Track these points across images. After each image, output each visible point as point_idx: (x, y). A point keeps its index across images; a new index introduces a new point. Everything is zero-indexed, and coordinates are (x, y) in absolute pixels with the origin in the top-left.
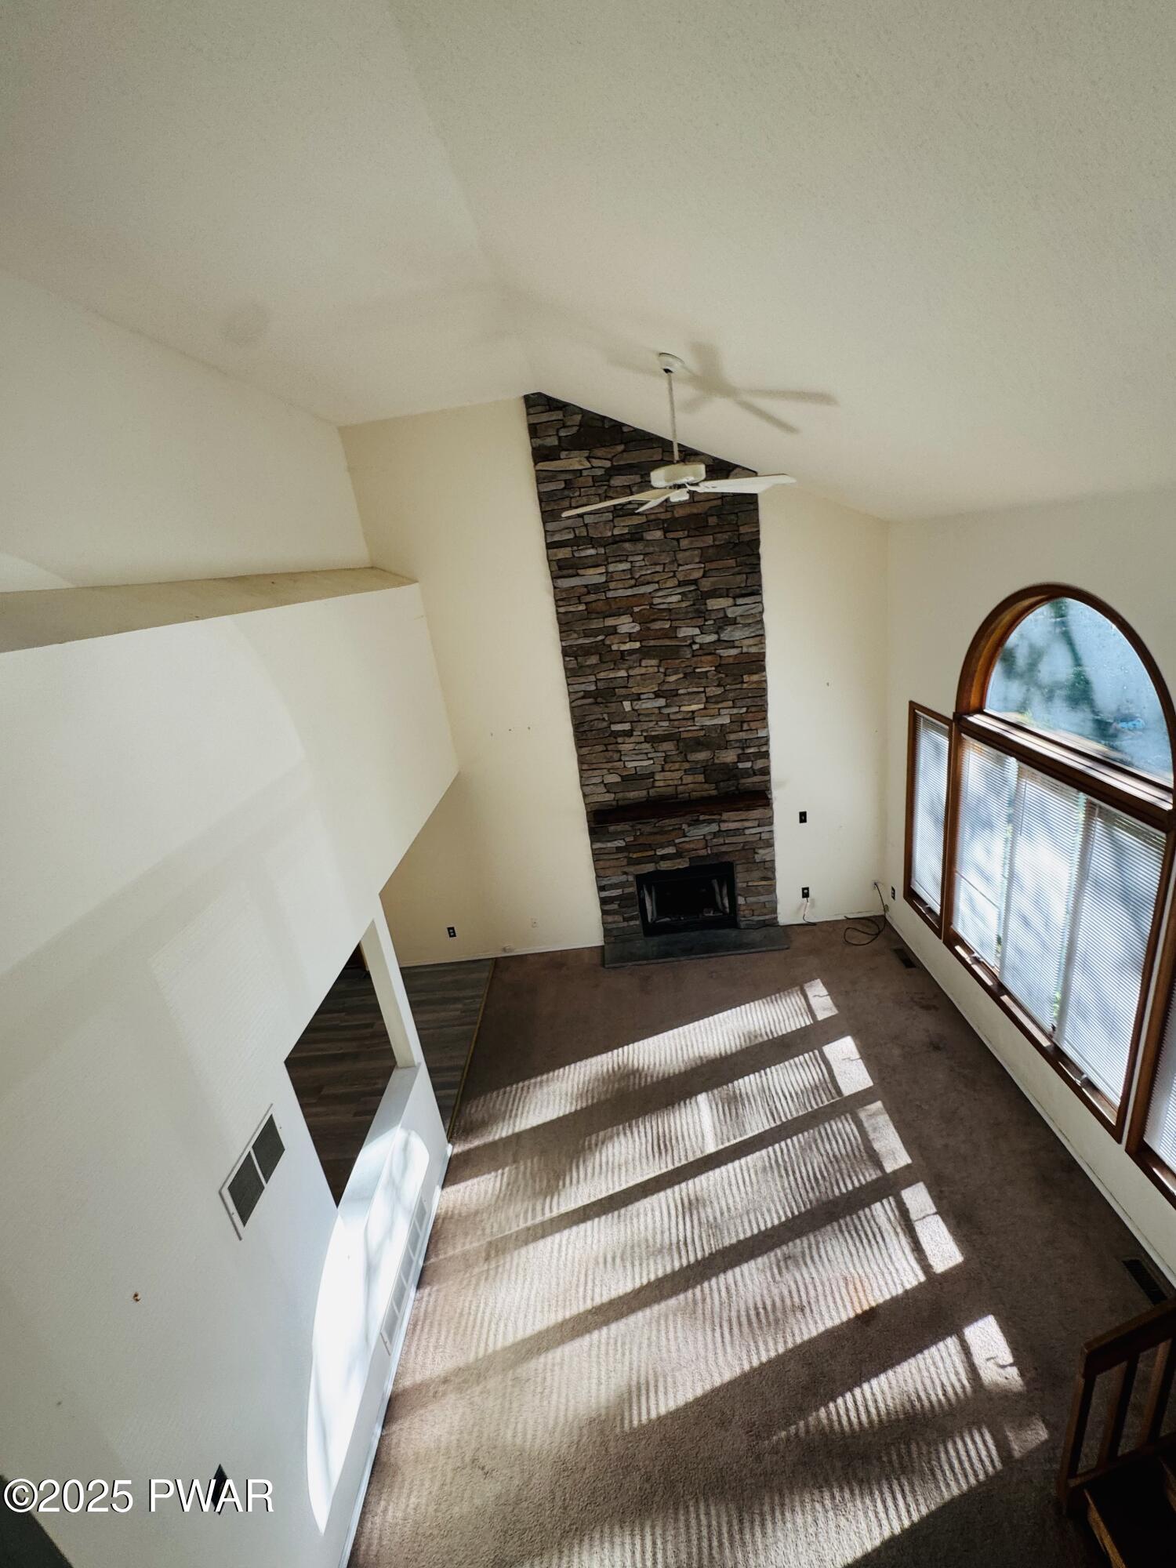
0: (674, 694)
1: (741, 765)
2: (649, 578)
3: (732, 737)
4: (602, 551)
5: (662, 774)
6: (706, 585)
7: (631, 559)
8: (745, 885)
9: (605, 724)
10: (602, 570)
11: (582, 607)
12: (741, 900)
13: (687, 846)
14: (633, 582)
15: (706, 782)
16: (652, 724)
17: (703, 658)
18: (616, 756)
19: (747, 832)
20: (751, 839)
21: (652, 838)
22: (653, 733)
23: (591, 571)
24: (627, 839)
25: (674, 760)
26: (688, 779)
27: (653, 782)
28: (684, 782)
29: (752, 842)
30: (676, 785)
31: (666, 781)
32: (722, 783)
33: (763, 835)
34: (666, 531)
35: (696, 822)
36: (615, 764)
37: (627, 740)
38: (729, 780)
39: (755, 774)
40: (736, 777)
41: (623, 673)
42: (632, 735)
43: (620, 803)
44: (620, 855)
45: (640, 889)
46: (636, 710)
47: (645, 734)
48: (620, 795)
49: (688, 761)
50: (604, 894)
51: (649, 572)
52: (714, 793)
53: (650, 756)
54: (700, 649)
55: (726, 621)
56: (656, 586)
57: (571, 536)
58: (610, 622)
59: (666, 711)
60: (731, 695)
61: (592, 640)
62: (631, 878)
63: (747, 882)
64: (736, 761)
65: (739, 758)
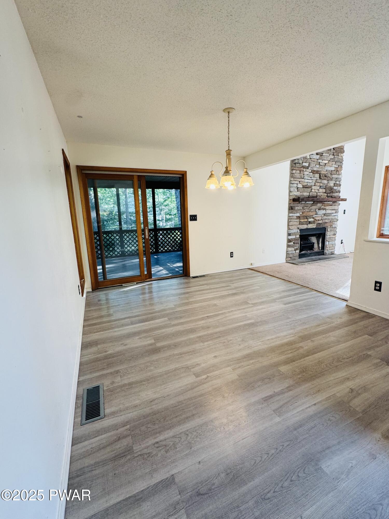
0: (322, 155)
1: (335, 188)
3: (334, 176)
5: (314, 187)
12: (326, 243)
13: (317, 219)
15: (325, 193)
16: (314, 165)
18: (302, 176)
19: (333, 215)
21: (308, 213)
24: (300, 213)
25: (318, 182)
26: (321, 190)
27: (312, 189)
29: (333, 219)
30: (317, 192)
31: (315, 190)
32: (329, 194)
33: (336, 216)
35: (320, 209)
36: (302, 179)
39: (337, 192)
40: (332, 192)
42: (308, 169)
43: (300, 196)
44: (297, 220)
46: (311, 159)
47: (312, 169)
48: (301, 193)
49: (321, 183)
50: (290, 237)
53: (312, 178)
59: (319, 161)
60: (336, 160)
63: (330, 235)
64: (333, 186)
65: (334, 185)
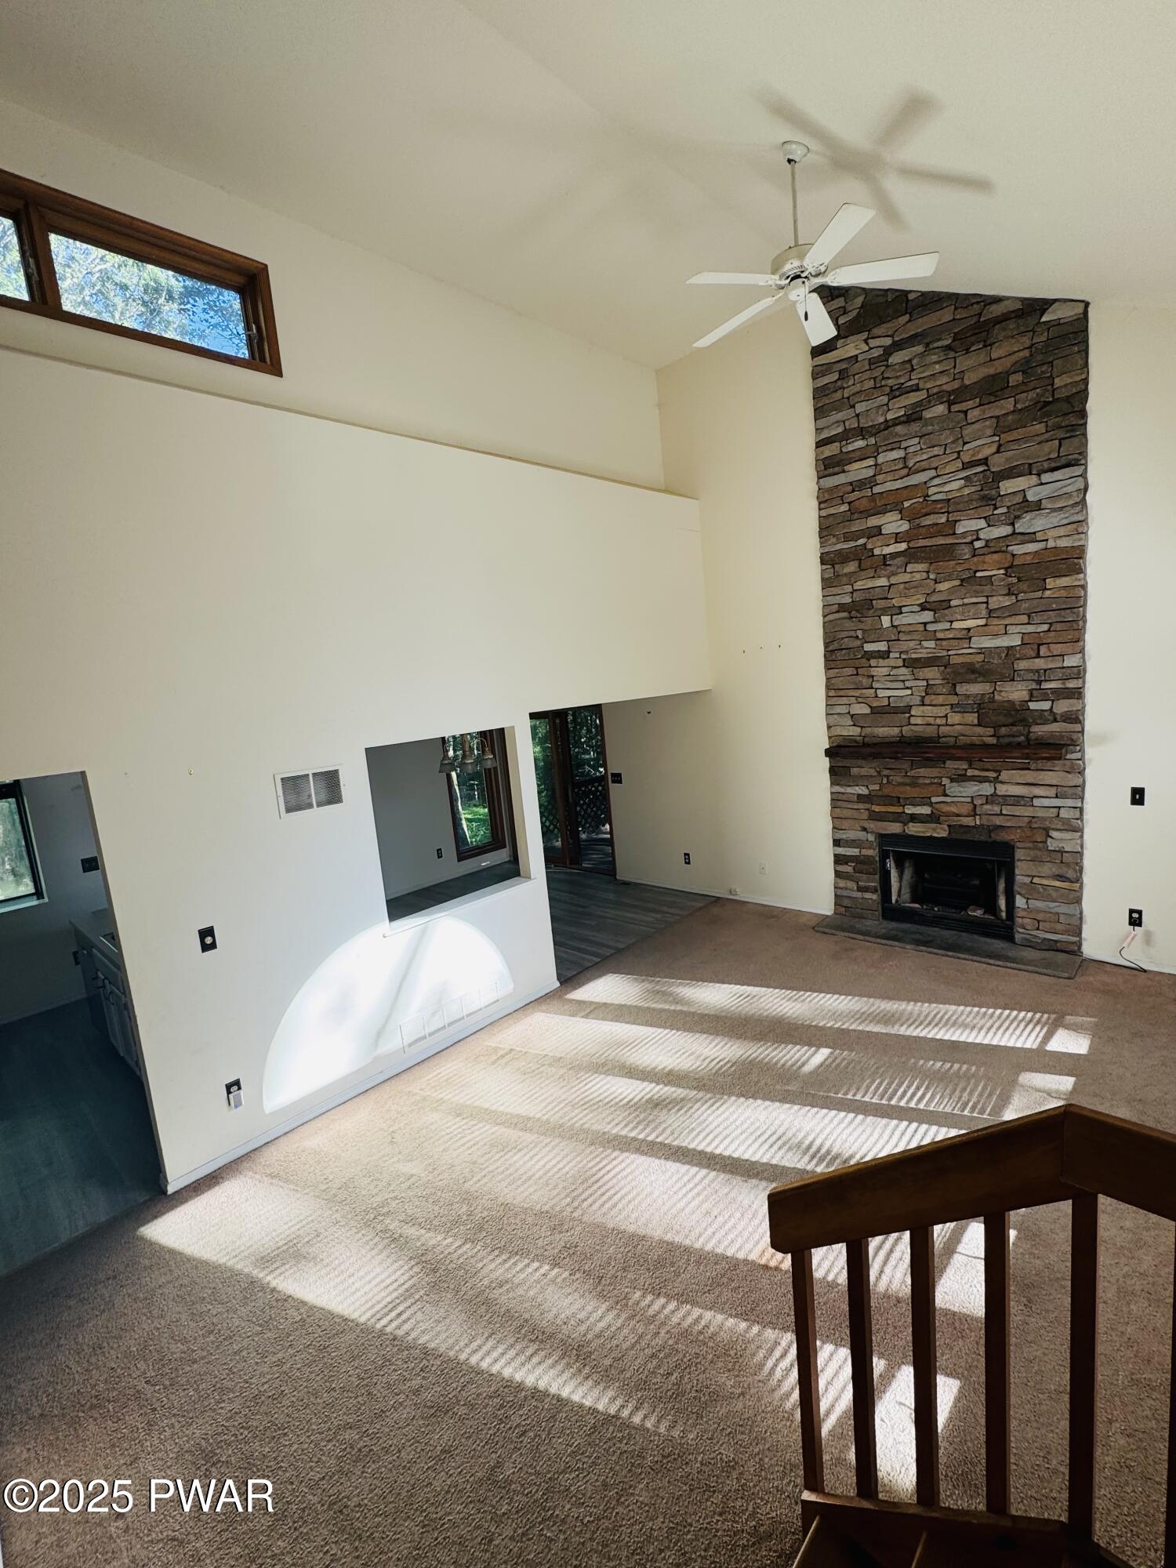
0: (945, 605)
1: (1032, 706)
2: (924, 465)
3: (1022, 665)
4: (872, 441)
5: (921, 708)
6: (998, 463)
7: (904, 444)
8: (1027, 880)
9: (859, 643)
10: (870, 462)
11: (845, 508)
12: (1020, 902)
13: (946, 808)
14: (905, 471)
15: (979, 725)
16: (912, 644)
17: (988, 558)
18: (865, 682)
19: (1036, 802)
20: (1041, 813)
21: (901, 789)
22: (914, 656)
23: (856, 466)
24: (872, 787)
25: (939, 691)
26: (955, 718)
27: (909, 717)
28: (950, 721)
29: (1044, 819)
30: (939, 726)
31: (923, 719)
32: (1003, 728)
33: (1062, 810)
34: (950, 404)
35: (960, 778)
36: (864, 691)
37: (882, 662)
38: (1012, 725)
39: (1055, 720)
40: (1025, 722)
41: (883, 582)
42: (888, 657)
43: (866, 740)
44: (861, 806)
45: (884, 855)
46: (896, 627)
47: (903, 656)
48: (868, 731)
49: (956, 694)
50: (840, 851)
51: (925, 457)
52: (993, 741)
53: (908, 684)
54: (986, 546)
55: (1027, 506)
56: (933, 473)
57: (840, 429)
58: (873, 521)
59: (930, 627)
60: (1025, 605)
61: (853, 544)
62: (871, 838)
63: (1033, 877)
64: (1027, 698)
65: (1031, 695)
